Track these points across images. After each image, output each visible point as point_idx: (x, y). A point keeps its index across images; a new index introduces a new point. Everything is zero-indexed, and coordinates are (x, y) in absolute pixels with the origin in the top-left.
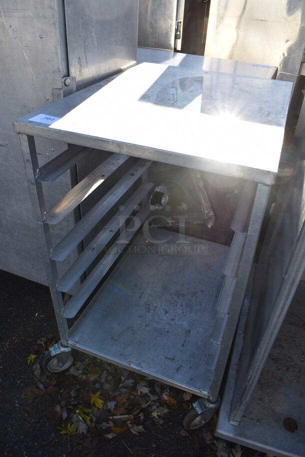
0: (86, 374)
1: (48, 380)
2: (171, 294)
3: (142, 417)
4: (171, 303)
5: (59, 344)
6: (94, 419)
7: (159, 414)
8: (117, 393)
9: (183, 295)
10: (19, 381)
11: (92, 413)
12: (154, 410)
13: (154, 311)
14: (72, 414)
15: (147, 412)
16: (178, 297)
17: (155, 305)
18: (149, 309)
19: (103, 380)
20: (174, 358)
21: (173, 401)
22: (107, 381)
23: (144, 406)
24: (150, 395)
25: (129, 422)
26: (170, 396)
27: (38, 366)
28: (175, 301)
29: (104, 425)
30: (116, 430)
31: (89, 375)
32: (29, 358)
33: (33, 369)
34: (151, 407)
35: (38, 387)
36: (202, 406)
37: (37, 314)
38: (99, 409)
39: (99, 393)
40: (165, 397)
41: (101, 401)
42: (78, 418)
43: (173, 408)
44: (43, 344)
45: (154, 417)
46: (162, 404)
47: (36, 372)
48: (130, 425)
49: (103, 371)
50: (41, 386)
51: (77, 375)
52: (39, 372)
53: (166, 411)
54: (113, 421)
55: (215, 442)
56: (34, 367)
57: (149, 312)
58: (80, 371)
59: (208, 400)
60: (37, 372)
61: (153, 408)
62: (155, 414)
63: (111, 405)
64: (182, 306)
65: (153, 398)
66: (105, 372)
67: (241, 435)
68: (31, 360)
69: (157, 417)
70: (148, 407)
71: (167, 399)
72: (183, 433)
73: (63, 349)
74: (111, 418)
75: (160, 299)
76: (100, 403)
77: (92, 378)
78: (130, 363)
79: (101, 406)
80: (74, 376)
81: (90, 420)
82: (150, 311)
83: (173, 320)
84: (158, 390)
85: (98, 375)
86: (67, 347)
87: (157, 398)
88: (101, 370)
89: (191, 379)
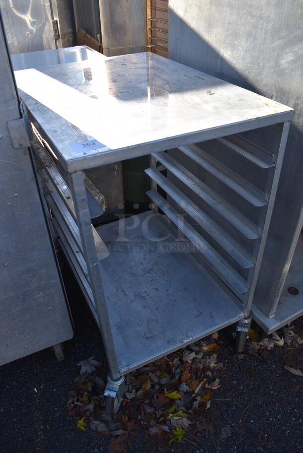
0: (140, 388)
1: (117, 424)
2: (142, 275)
3: (210, 373)
4: (151, 281)
5: (112, 382)
6: (184, 409)
7: (214, 362)
8: (177, 377)
9: (151, 270)
10: (96, 450)
11: (178, 407)
12: (209, 362)
13: (148, 295)
14: (168, 422)
15: (206, 368)
16: (150, 273)
17: (143, 291)
18: (143, 297)
19: (156, 380)
20: (201, 313)
21: (212, 346)
22: (159, 378)
23: (201, 366)
24: (196, 357)
25: (207, 385)
26: (207, 345)
27: (96, 422)
28: (151, 278)
29: (196, 404)
30: (205, 399)
31: (143, 387)
32: (78, 425)
33: (95, 429)
34: (206, 363)
35: (117, 436)
36: (244, 326)
37: (35, 390)
38: (179, 399)
39: (165, 390)
40: (205, 348)
41: (174, 392)
42: (175, 420)
43: (216, 350)
44: (79, 404)
45: (214, 367)
46: (208, 354)
47: (99, 429)
48: (209, 387)
49: (148, 374)
50: (120, 432)
51: (134, 396)
52: (103, 425)
53: (215, 356)
54: (197, 395)
55: (261, 343)
56: (93, 427)
57: (145, 299)
58: (134, 391)
59: (245, 318)
60: (101, 427)
61: (208, 362)
62: (212, 365)
63: (184, 387)
64: (160, 277)
65: (200, 356)
66: (150, 373)
67: (282, 319)
68: (83, 426)
69: (216, 365)
70: (203, 365)
71: (207, 349)
72: (241, 357)
73: (119, 382)
74: (194, 395)
75: (140, 284)
76: (175, 395)
77: (148, 386)
78: (181, 341)
79: (179, 396)
80: (132, 400)
81: (183, 413)
82: (146, 297)
83: (167, 291)
84: (197, 349)
85: (149, 380)
86: (121, 377)
87: (202, 354)
88: (146, 374)
89: (226, 315)
